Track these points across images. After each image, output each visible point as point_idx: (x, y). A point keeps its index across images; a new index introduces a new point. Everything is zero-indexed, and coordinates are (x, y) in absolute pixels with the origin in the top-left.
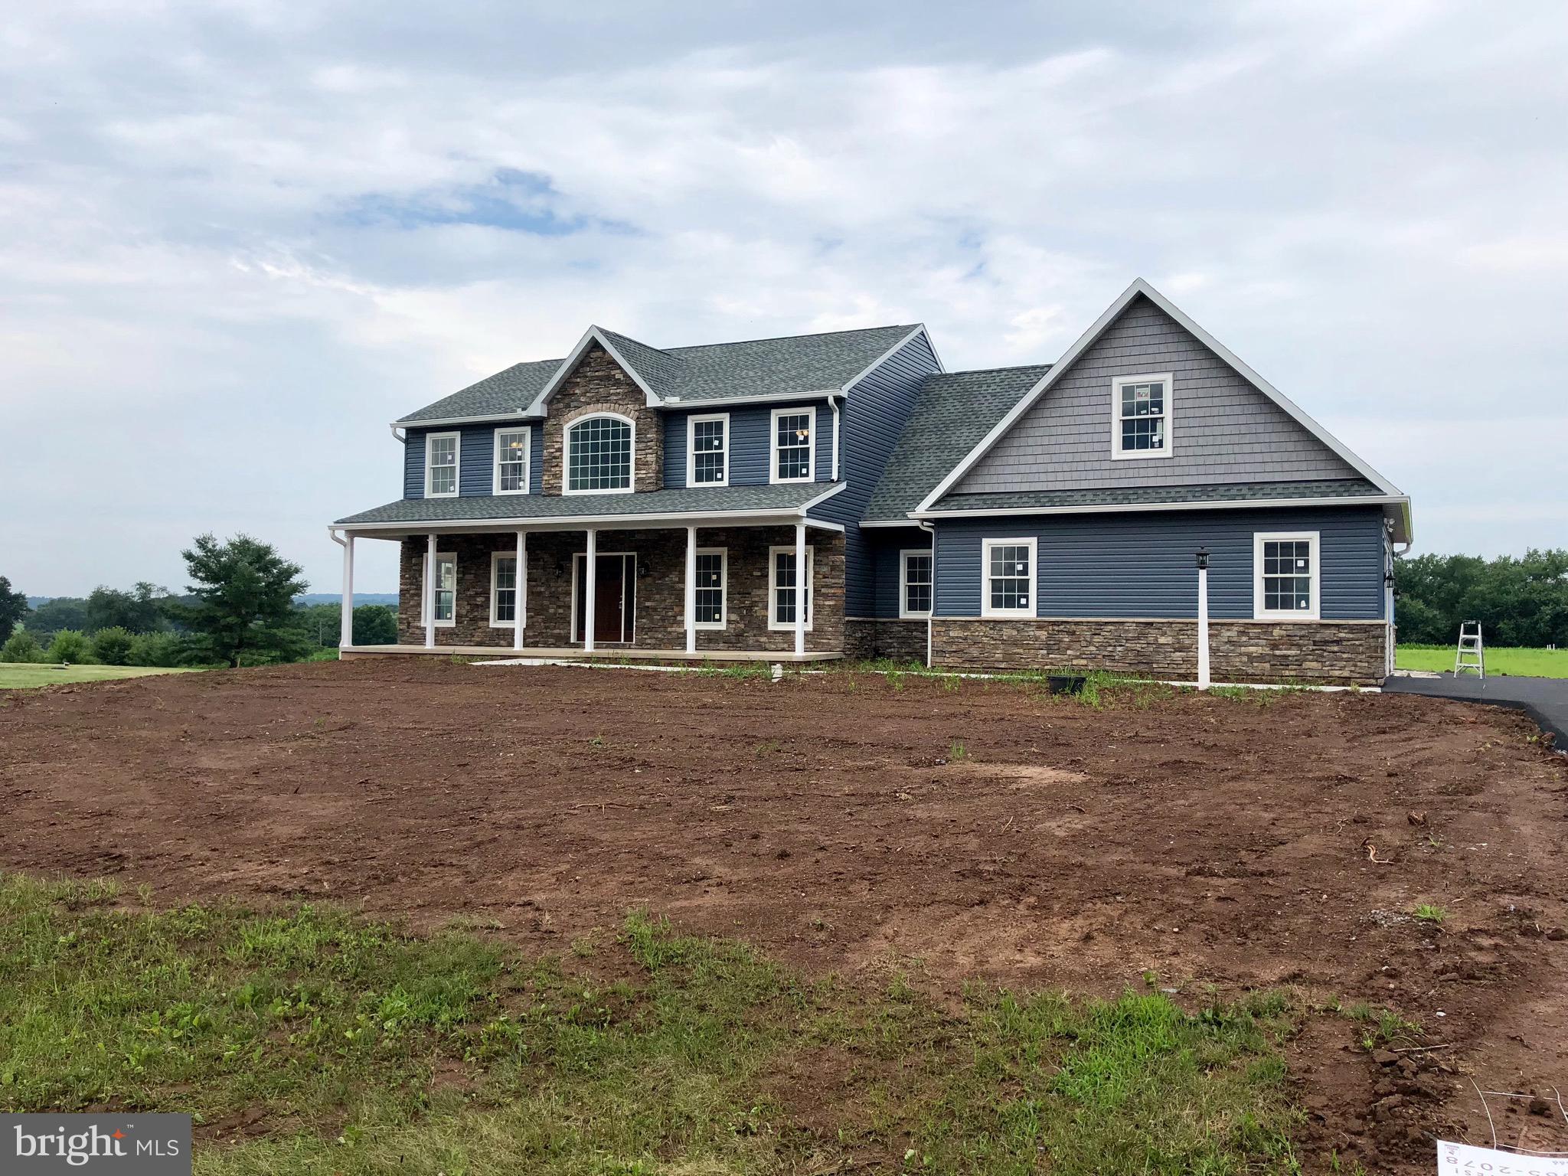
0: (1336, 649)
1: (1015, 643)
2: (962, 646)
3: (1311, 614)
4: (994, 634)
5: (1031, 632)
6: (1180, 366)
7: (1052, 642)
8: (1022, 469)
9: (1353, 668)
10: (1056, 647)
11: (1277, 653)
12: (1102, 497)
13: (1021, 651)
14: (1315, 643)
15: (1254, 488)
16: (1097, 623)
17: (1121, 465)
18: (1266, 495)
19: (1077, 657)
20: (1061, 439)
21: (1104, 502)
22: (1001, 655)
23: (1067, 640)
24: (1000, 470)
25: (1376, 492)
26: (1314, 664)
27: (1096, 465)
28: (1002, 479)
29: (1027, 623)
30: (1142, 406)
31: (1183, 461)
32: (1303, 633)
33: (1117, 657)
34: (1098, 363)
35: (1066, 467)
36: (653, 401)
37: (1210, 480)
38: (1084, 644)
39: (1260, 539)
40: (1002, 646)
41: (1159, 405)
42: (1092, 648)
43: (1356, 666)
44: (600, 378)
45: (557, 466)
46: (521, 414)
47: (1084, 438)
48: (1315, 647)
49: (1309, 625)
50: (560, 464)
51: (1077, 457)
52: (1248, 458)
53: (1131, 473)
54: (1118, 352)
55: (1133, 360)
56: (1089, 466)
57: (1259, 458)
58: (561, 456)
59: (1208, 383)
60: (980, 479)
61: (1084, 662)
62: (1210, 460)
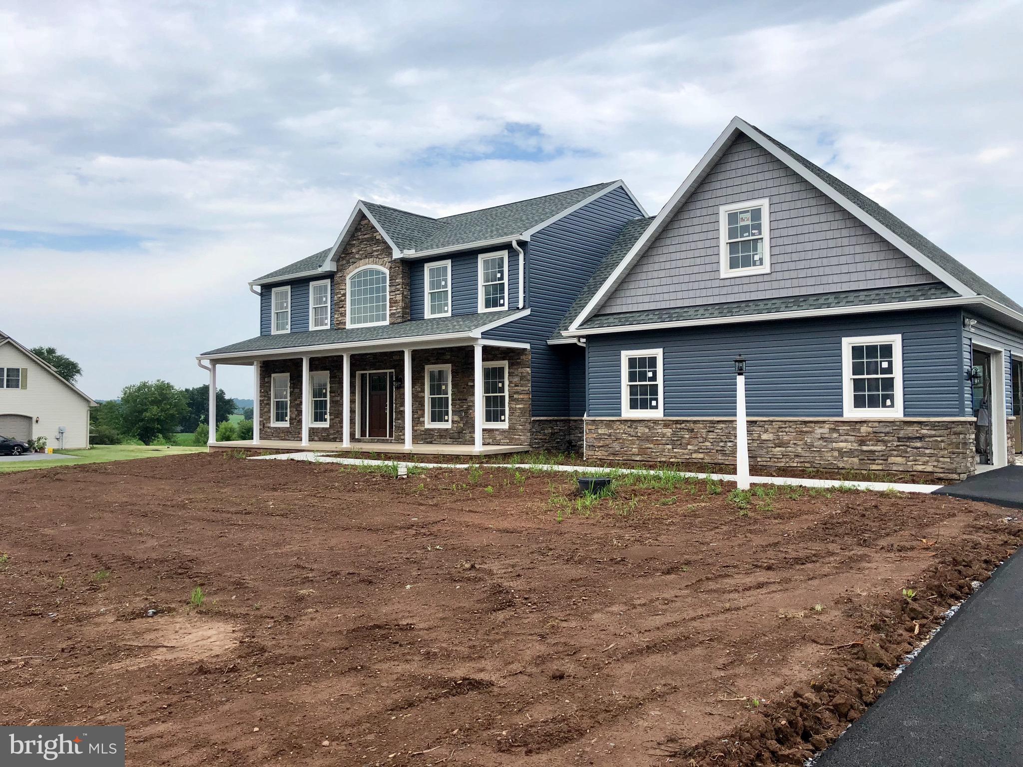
0: (919, 444)
1: (648, 439)
2: (607, 442)
3: (895, 412)
4: (631, 431)
5: (660, 430)
6: (775, 191)
7: (675, 439)
8: (650, 290)
9: (935, 464)
10: (679, 443)
11: (865, 448)
12: (713, 311)
13: (652, 446)
14: (899, 439)
15: (839, 296)
16: (711, 422)
17: (727, 283)
18: (849, 303)
19: (696, 452)
20: (679, 263)
21: (712, 316)
22: (637, 450)
23: (687, 436)
24: (633, 292)
25: (952, 295)
26: (899, 460)
27: (709, 284)
28: (635, 300)
29: (656, 422)
30: (745, 229)
31: (779, 276)
32: (887, 430)
33: (727, 452)
34: (708, 195)
35: (684, 287)
36: (397, 254)
37: (804, 291)
38: (701, 440)
39: (848, 343)
40: (637, 442)
41: (758, 227)
42: (708, 444)
43: (938, 461)
45: (342, 307)
46: (320, 271)
47: (698, 261)
48: (899, 443)
49: (893, 423)
50: (344, 306)
51: (693, 278)
52: (836, 270)
53: (736, 290)
54: (724, 184)
55: (737, 190)
56: (702, 285)
57: (845, 269)
58: (345, 300)
59: (799, 204)
61: (701, 456)
62: (802, 274)
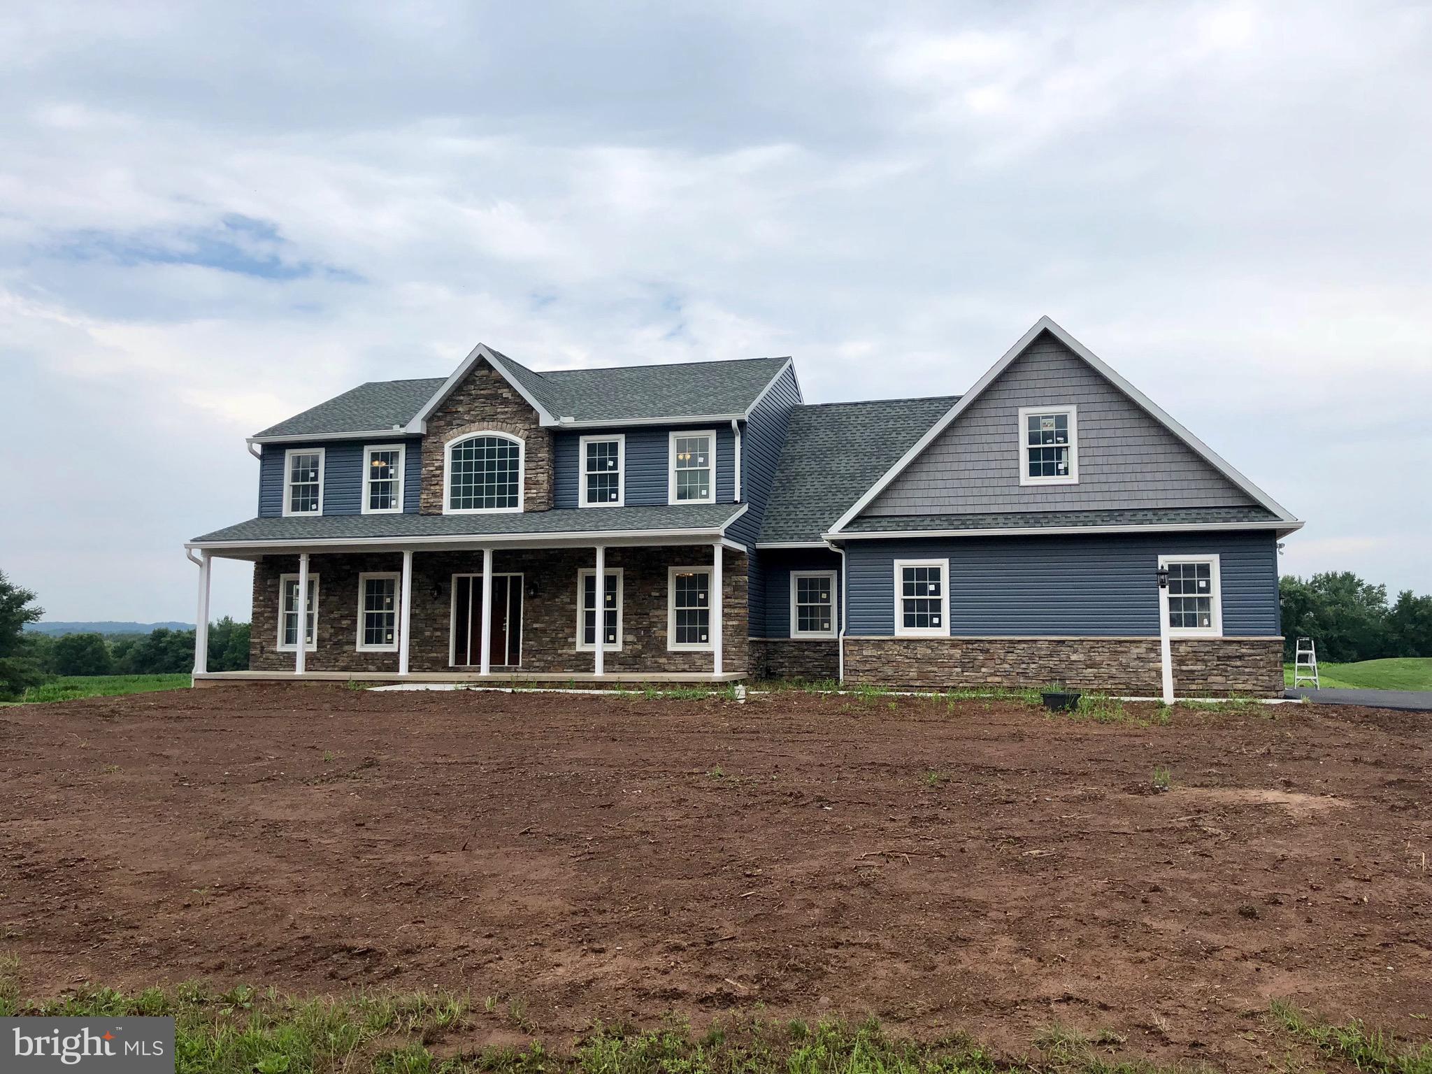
0: (1239, 663)
1: (930, 661)
2: (876, 666)
3: (1214, 630)
4: (909, 653)
5: (946, 650)
6: (1084, 399)
7: (967, 660)
8: (933, 493)
9: (1255, 682)
10: (971, 665)
11: (1184, 668)
12: (1016, 520)
13: (936, 669)
14: (1219, 658)
15: (1158, 513)
16: (1011, 642)
17: (1029, 491)
18: (1171, 521)
19: (992, 675)
20: (970, 466)
21: (1016, 525)
22: (915, 674)
23: (982, 658)
24: (910, 493)
25: (1274, 518)
26: (1219, 679)
27: (1006, 491)
28: (912, 502)
29: (941, 642)
30: (1047, 436)
31: (1089, 488)
32: (1207, 649)
33: (1030, 675)
34: (1005, 395)
35: (975, 492)
36: (546, 420)
37: (1116, 506)
38: (998, 661)
39: (1164, 561)
40: (916, 665)
41: (1065, 436)
42: (1007, 666)
43: (1257, 680)
44: (486, 397)
45: (437, 484)
46: (397, 431)
47: (993, 465)
48: (1218, 663)
49: (1213, 642)
50: (441, 483)
51: (987, 483)
52: (1151, 486)
53: (1039, 498)
54: (1024, 385)
55: (1038, 393)
56: (998, 491)
57: (1160, 486)
58: (442, 475)
59: (1110, 415)
60: (890, 502)
61: (997, 679)
62: (1115, 487)
